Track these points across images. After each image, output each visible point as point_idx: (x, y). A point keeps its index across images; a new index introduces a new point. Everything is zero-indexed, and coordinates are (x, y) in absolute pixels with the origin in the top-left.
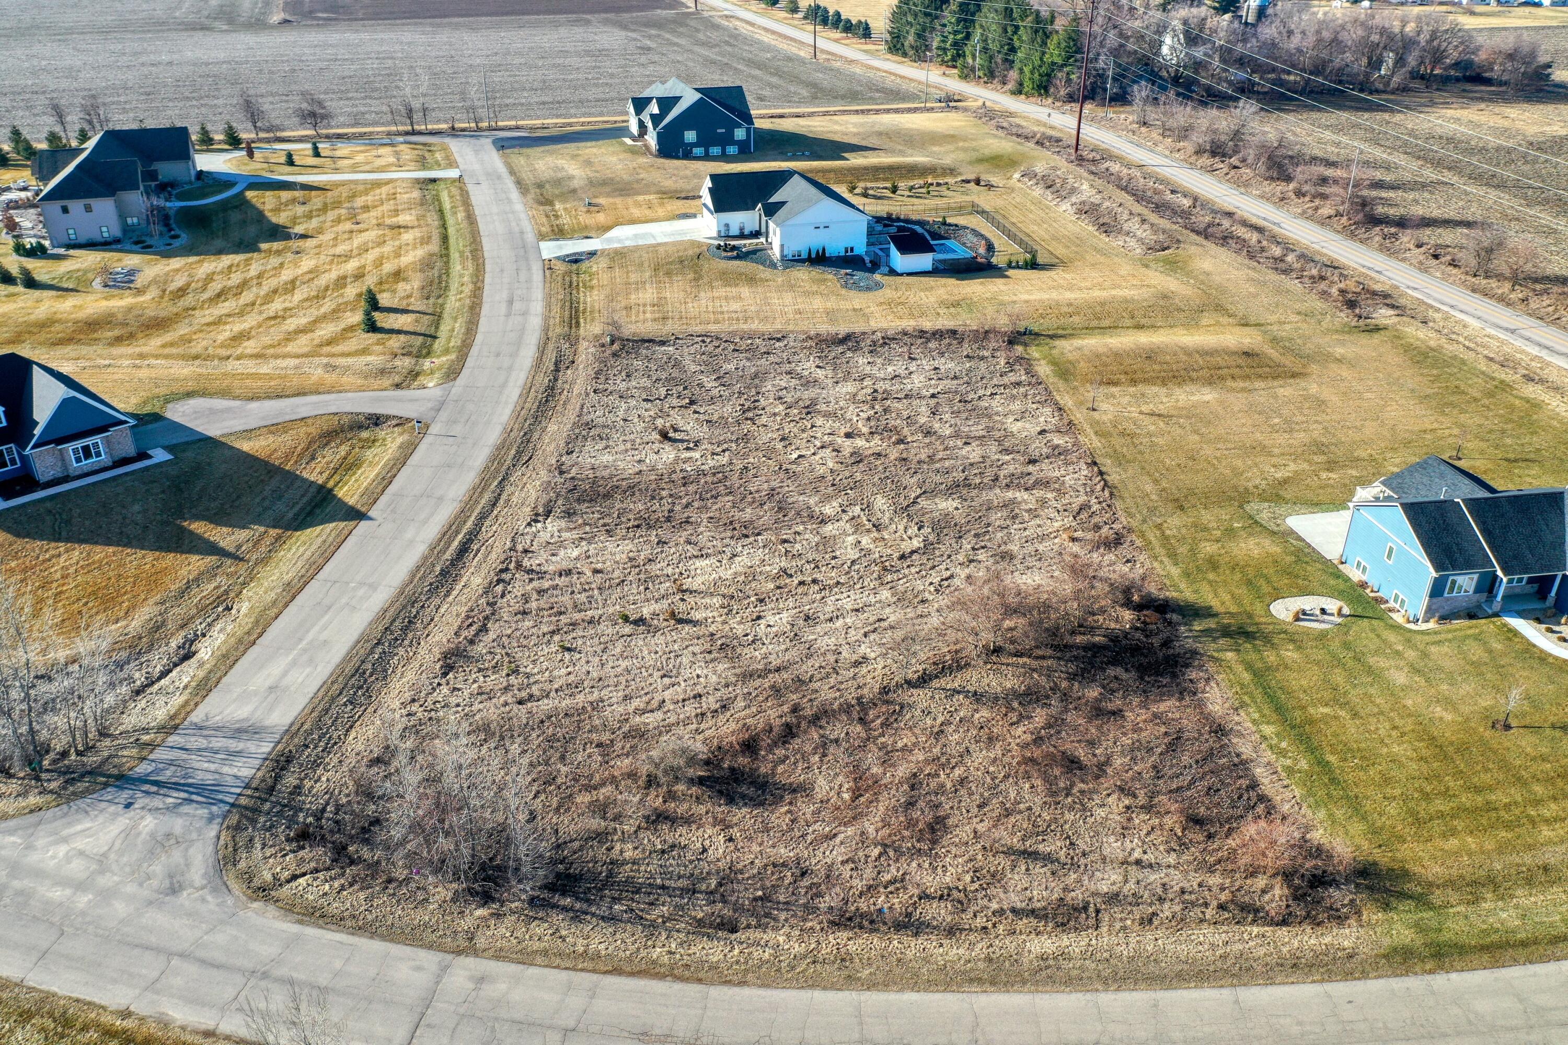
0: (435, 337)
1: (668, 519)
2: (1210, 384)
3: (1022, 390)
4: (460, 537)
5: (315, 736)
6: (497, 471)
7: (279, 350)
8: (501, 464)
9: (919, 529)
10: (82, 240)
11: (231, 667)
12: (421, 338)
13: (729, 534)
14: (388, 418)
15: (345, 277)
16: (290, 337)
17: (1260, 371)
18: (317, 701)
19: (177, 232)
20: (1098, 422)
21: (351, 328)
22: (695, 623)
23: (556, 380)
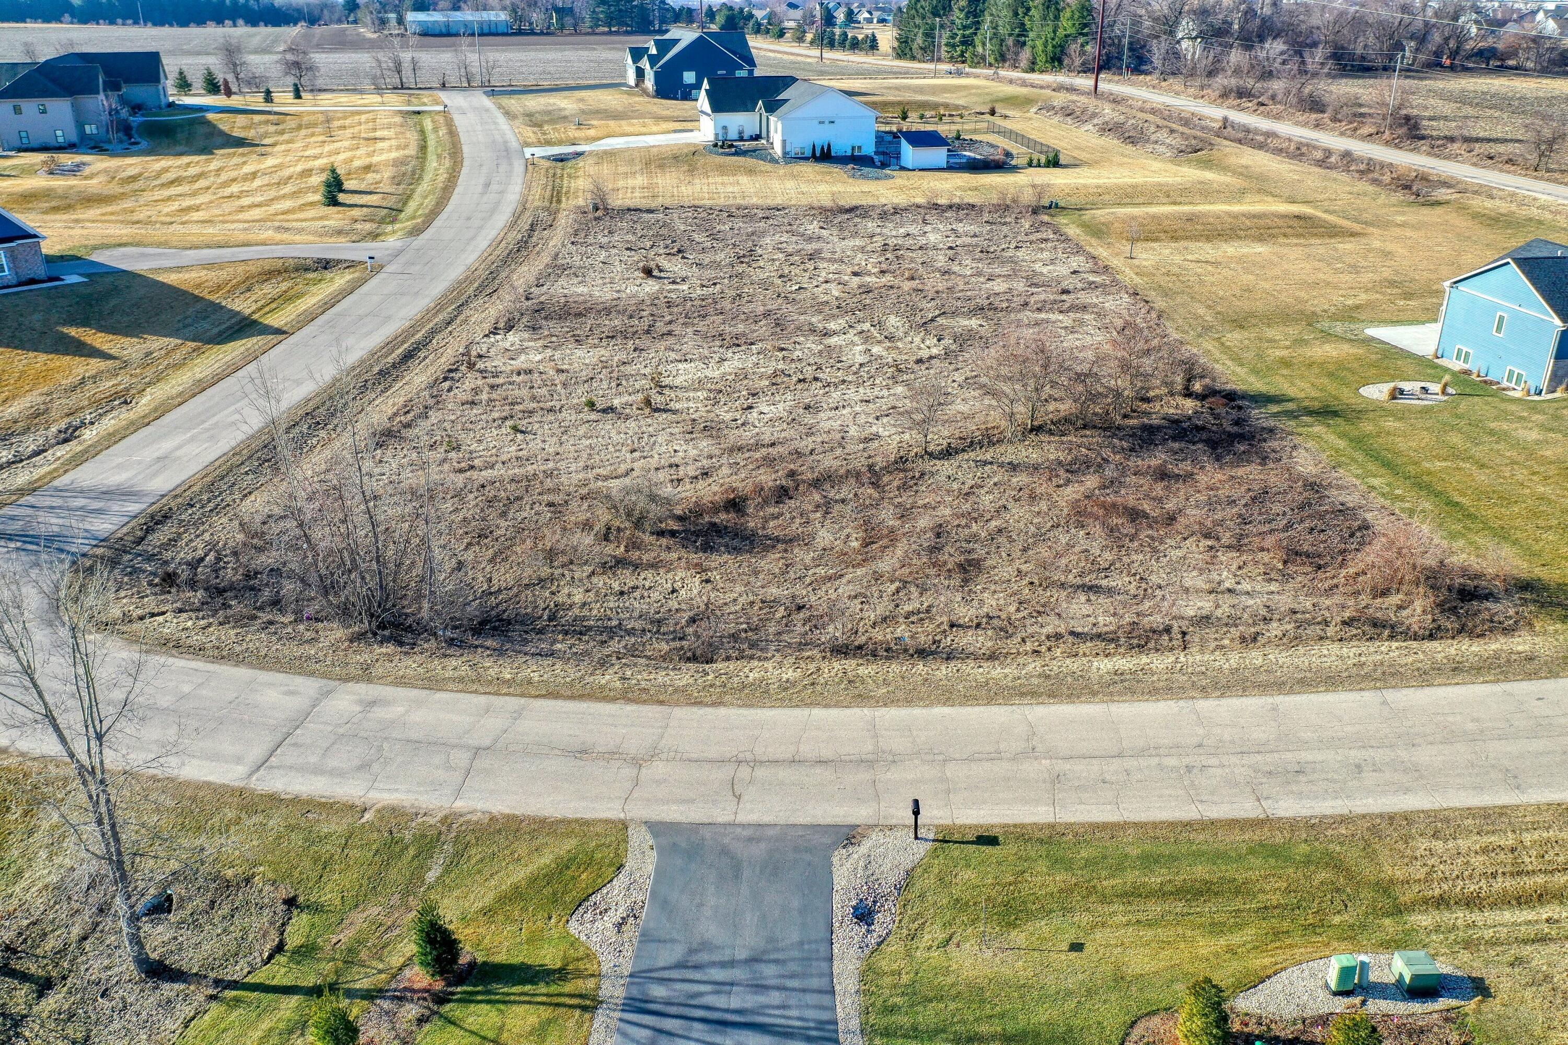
0: (401, 211)
1: (648, 332)
2: (1260, 240)
3: (1049, 245)
4: (406, 346)
5: (205, 497)
6: (456, 299)
7: (230, 218)
8: (460, 294)
9: (939, 340)
10: (34, 144)
11: (116, 442)
12: (386, 211)
13: (718, 343)
14: (339, 262)
15: (311, 170)
16: (242, 209)
17: (1315, 231)
18: (212, 468)
19: (139, 140)
20: (1138, 267)
21: (312, 204)
22: (675, 412)
23: (530, 236)
